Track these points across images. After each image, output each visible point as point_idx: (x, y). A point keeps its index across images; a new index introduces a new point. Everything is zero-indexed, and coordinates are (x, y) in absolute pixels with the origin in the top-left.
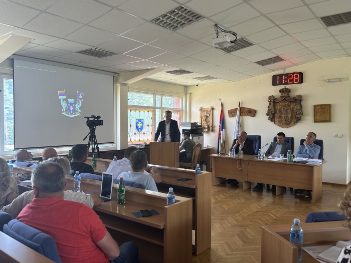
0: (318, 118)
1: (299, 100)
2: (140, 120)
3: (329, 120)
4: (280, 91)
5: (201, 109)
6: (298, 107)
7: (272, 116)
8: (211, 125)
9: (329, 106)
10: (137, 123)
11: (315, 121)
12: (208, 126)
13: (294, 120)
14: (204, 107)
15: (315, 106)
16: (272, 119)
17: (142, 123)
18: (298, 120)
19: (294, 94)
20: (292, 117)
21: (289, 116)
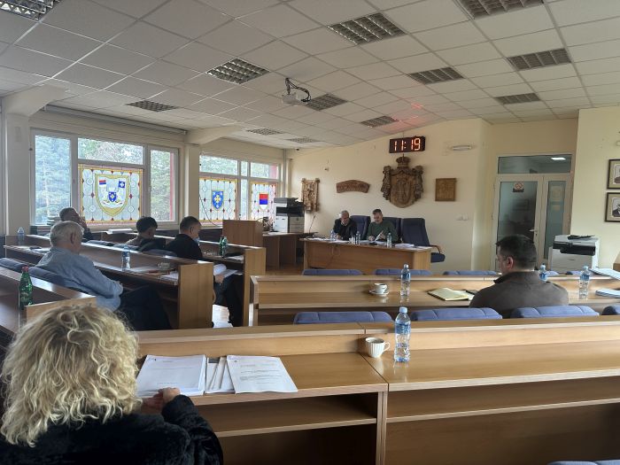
0: (440, 195)
1: (419, 172)
2: (218, 193)
3: (453, 199)
4: (397, 160)
5: (304, 181)
6: (418, 181)
7: (388, 192)
8: (315, 202)
9: (454, 181)
10: (214, 197)
11: (437, 200)
12: (312, 204)
13: (413, 198)
14: (307, 179)
15: (437, 180)
16: (387, 196)
17: (222, 197)
18: (417, 198)
19: (413, 165)
20: (410, 194)
21: (407, 193)
